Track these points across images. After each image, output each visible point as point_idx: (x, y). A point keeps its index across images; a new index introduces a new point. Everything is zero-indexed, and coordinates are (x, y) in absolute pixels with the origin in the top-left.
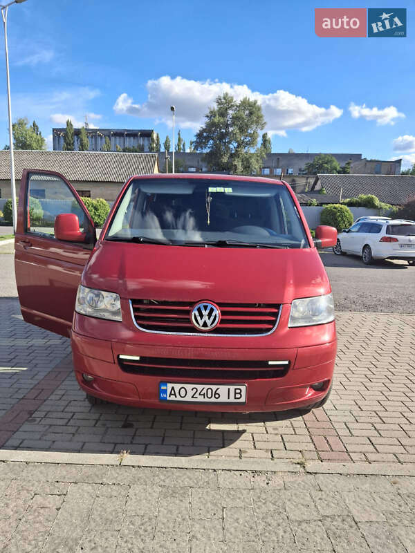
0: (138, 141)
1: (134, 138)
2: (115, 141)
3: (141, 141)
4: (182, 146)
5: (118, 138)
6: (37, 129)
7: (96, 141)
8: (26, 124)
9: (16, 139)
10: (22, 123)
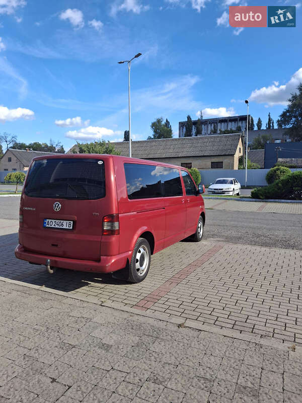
0: (238, 124)
1: (235, 122)
2: (221, 126)
3: (240, 124)
4: (271, 124)
5: (223, 123)
6: (169, 123)
7: (207, 127)
8: (161, 122)
9: (155, 131)
10: (159, 121)
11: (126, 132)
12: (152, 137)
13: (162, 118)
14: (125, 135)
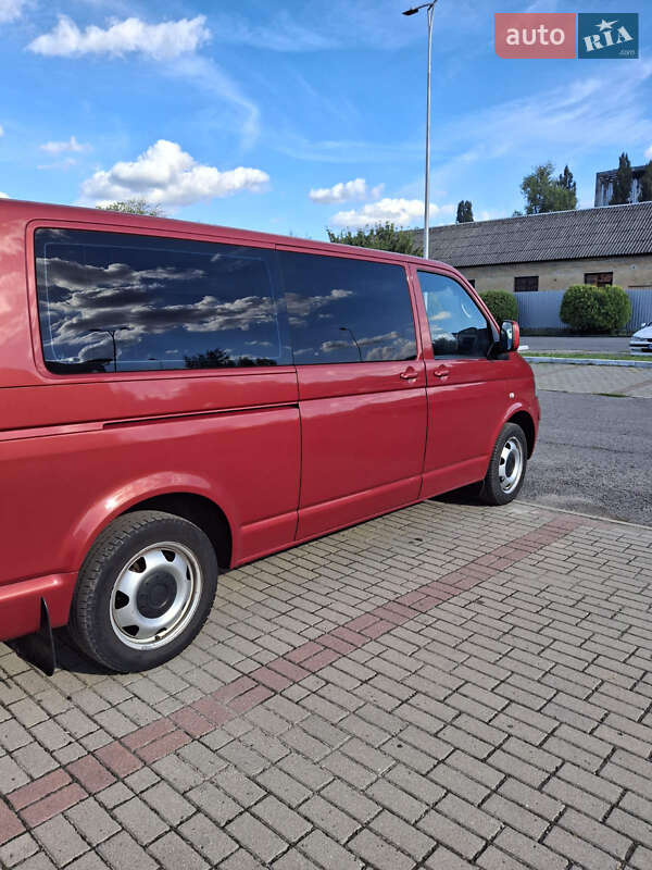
8: (548, 174)
9: (532, 199)
10: (543, 173)
11: (461, 205)
12: (524, 213)
13: (550, 165)
14: (459, 211)
